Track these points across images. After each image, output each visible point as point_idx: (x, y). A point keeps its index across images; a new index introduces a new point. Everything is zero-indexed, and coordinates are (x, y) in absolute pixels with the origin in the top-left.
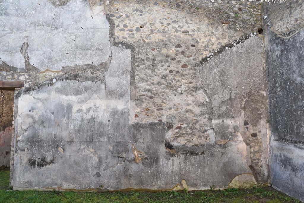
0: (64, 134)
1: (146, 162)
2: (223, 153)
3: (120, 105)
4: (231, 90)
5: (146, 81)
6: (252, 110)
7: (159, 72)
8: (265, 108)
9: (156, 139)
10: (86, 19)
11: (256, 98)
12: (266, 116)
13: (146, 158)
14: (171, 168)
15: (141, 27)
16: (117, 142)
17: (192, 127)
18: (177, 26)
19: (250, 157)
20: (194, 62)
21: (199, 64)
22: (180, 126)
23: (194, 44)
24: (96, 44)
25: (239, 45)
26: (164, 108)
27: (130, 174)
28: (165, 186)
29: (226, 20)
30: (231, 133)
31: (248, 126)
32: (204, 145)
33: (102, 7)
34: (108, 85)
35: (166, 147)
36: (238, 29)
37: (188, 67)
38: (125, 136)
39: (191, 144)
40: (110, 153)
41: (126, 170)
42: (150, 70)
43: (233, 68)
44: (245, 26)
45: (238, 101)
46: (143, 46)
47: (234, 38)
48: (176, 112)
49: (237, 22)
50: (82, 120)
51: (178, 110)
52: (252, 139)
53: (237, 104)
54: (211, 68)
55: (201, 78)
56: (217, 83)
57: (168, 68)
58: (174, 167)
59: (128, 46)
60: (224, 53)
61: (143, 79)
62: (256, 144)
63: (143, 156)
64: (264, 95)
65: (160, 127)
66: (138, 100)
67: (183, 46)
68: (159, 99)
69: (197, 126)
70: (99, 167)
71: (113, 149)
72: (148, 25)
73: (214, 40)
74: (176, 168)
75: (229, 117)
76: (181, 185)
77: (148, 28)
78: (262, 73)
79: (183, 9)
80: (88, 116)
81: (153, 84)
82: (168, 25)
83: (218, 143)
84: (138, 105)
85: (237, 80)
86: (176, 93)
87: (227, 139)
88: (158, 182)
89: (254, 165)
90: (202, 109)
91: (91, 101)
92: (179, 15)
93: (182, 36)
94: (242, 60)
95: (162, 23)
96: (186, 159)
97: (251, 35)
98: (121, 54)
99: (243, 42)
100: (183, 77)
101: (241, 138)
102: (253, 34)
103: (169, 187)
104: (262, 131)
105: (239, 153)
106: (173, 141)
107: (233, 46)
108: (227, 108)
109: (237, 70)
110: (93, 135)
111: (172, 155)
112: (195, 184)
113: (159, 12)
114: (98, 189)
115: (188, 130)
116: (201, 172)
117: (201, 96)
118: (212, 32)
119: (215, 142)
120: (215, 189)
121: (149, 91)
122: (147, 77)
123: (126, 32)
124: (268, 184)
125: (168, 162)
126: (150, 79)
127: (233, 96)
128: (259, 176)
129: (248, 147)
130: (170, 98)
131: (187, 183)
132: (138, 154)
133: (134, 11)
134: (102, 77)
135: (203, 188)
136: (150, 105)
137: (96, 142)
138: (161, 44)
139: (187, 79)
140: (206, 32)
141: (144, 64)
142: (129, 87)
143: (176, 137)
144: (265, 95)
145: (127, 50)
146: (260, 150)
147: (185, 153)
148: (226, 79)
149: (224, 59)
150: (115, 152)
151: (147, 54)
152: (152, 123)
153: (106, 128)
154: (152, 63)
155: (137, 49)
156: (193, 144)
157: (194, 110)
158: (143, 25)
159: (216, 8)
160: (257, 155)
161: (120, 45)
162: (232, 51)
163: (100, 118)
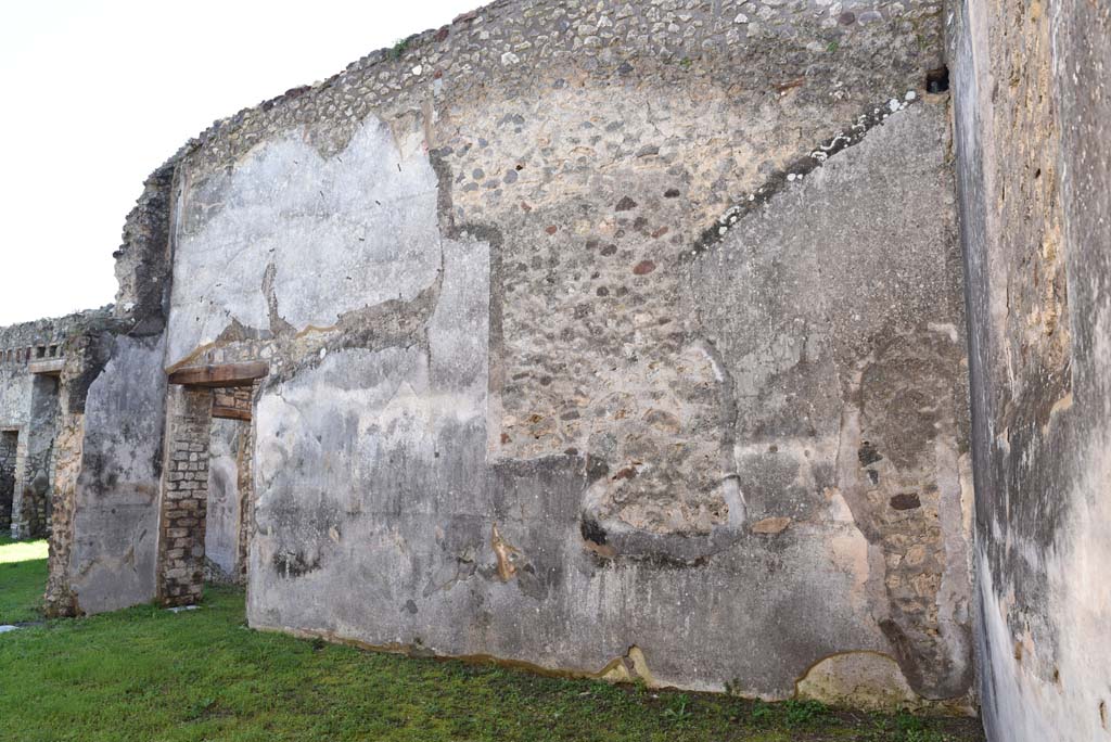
0: (340, 493)
1: (529, 581)
2: (772, 567)
3: (463, 408)
4: (805, 330)
5: (532, 332)
6: (895, 401)
7: (565, 299)
8: (955, 392)
9: (556, 509)
10: (387, 175)
11: (913, 354)
12: (956, 423)
13: (528, 568)
14: (596, 605)
15: (519, 168)
16: (455, 517)
17: (669, 472)
18: (620, 140)
19: (883, 588)
20: (675, 250)
21: (690, 254)
22: (629, 467)
23: (674, 187)
24: (407, 242)
25: (840, 156)
26: (582, 412)
27: (486, 614)
28: (579, 663)
29: (790, 75)
30: (804, 492)
31: (876, 466)
32: (706, 534)
33: (420, 135)
34: (435, 352)
35: (583, 534)
36: (838, 95)
37: (657, 270)
38: (476, 500)
39: (664, 530)
40: (438, 547)
41: (477, 598)
42: (542, 295)
43: (814, 247)
44: (869, 75)
45: (833, 372)
46: (524, 224)
47: (820, 135)
48: (617, 424)
49: (835, 71)
50: (379, 454)
51: (626, 415)
52: (893, 518)
53: (830, 383)
54: (733, 261)
55: (697, 302)
56: (754, 312)
57: (594, 281)
58: (607, 602)
59: (483, 232)
60: (779, 198)
61: (524, 326)
62: (914, 538)
63: (521, 562)
64: (948, 337)
65: (568, 472)
66: (508, 390)
67: (638, 202)
68: (568, 384)
69: (686, 468)
70: (413, 587)
71: (447, 534)
72: (537, 157)
73: (744, 156)
74: (611, 608)
75: (795, 431)
76: (630, 665)
77: (537, 165)
78: (942, 248)
79: (639, 76)
80: (389, 445)
81: (551, 337)
82: (594, 144)
83: (754, 530)
84: (509, 407)
85: (833, 293)
86: (617, 359)
87: (790, 515)
88: (562, 646)
89: (902, 622)
90: (700, 408)
91: (397, 401)
92: (626, 102)
93: (635, 168)
94: (853, 211)
95: (575, 141)
96: (642, 578)
97: (894, 104)
98: (465, 259)
99: (856, 142)
100: (638, 307)
101: (843, 512)
102: (901, 99)
103: (592, 666)
104: (938, 484)
105: (837, 570)
106: (607, 517)
107: (816, 162)
108: (788, 400)
109: (830, 251)
110: (400, 497)
111: (601, 563)
112: (673, 666)
113: (568, 108)
114: (411, 647)
115: (655, 481)
116: (693, 626)
117: (697, 363)
118: (739, 132)
119: (745, 525)
120: (743, 695)
121: (538, 361)
122: (534, 319)
123: (482, 191)
124: (967, 705)
125: (589, 583)
126: (542, 322)
127: (813, 354)
128: (927, 669)
129: (877, 548)
130: (599, 378)
131: (647, 660)
132: (507, 555)
133: (499, 124)
134: (421, 331)
135: (698, 686)
136: (541, 404)
137: (408, 515)
138: (574, 207)
139: (653, 310)
140: (717, 136)
141: (525, 280)
142: (485, 354)
143: (619, 504)
144: (954, 336)
145: (481, 246)
146: (930, 561)
147: (640, 557)
148: (787, 291)
149: (782, 219)
150: (450, 544)
151: (534, 248)
152: (547, 458)
153: (432, 477)
154: (547, 273)
155: (507, 238)
156: (671, 531)
157: (674, 412)
158: (523, 160)
159: (753, 40)
160: (915, 581)
161: (464, 234)
162: (810, 185)
163: (417, 449)
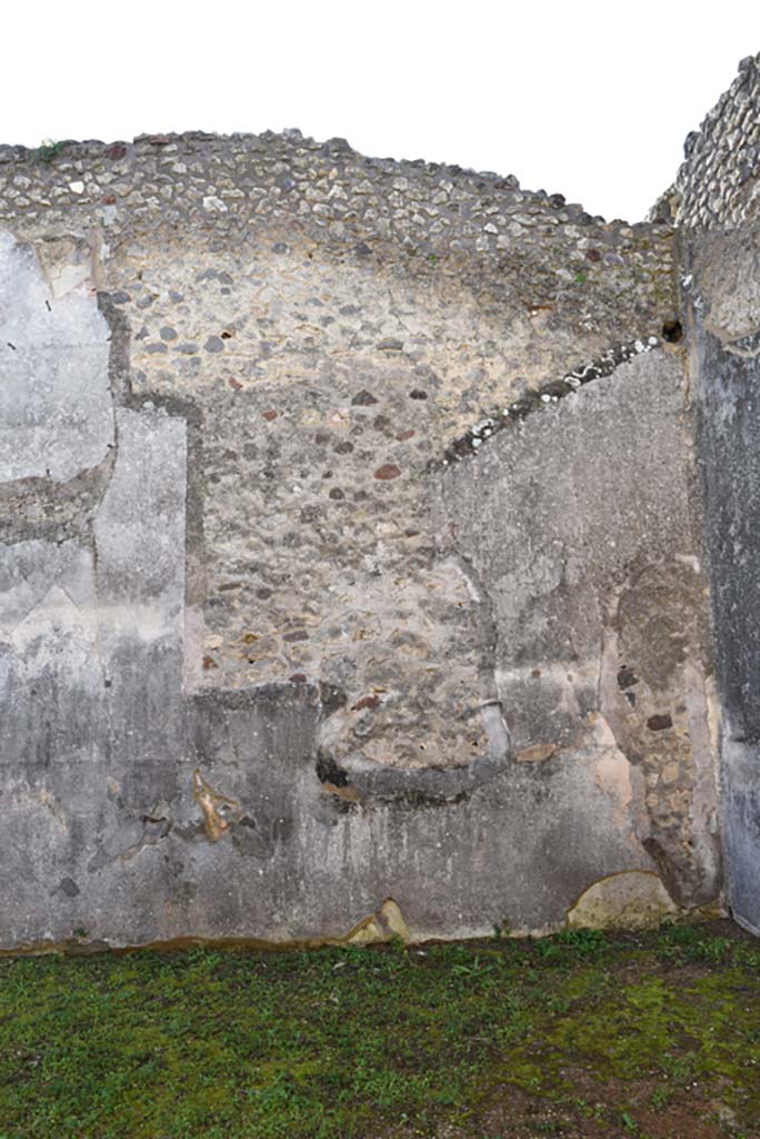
1: (247, 837)
2: (539, 797)
3: (149, 625)
4: (564, 554)
5: (245, 534)
6: (648, 626)
7: (290, 498)
8: (700, 619)
9: (283, 748)
10: (27, 313)
11: (663, 583)
12: (701, 648)
13: (246, 822)
14: (340, 858)
15: (226, 336)
16: (137, 764)
17: (420, 700)
18: (357, 326)
19: (644, 807)
20: (423, 456)
21: (441, 462)
22: (371, 695)
23: (420, 389)
24: (60, 403)
25: (592, 385)
26: (311, 633)
27: (187, 884)
28: (319, 928)
29: (541, 297)
30: (569, 717)
31: (634, 689)
32: (465, 767)
33: (84, 270)
34: (104, 550)
35: (319, 776)
36: (588, 326)
37: (402, 476)
38: (168, 741)
39: (417, 764)
40: (112, 806)
41: (172, 867)
42: (258, 491)
43: (570, 471)
44: (615, 313)
45: (592, 596)
46: (233, 404)
47: (571, 361)
48: (355, 646)
49: (583, 302)
50: (12, 683)
51: (365, 636)
52: (651, 738)
53: (590, 606)
54: (488, 476)
55: (450, 516)
56: (512, 532)
57: (326, 481)
58: (352, 853)
59: (177, 406)
60: (535, 416)
61: (234, 527)
62: (669, 757)
63: (236, 815)
64: (692, 569)
65: (297, 703)
66: (214, 604)
67: (379, 398)
68: (294, 599)
69: (439, 695)
70: (71, 861)
71: (125, 788)
72: (250, 326)
73: (496, 369)
74: (359, 859)
75: (558, 656)
76: (383, 921)
77: (251, 337)
78: (684, 485)
79: (379, 261)
80: (32, 670)
81: (270, 542)
82: (325, 325)
83: (519, 759)
84: (214, 624)
85: (589, 517)
86: (356, 572)
87: (555, 742)
88: (295, 911)
89: (661, 838)
90: (455, 630)
91: (42, 611)
92: (364, 286)
93: (375, 361)
94: (605, 440)
95: (303, 318)
96: (395, 821)
97: (639, 346)
98: (151, 436)
99: (607, 375)
100: (381, 514)
101: (606, 736)
102: (646, 343)
103: (336, 932)
104: (688, 705)
105: (602, 793)
106: (346, 754)
107: (570, 388)
108: (549, 623)
109: (586, 476)
110: (48, 740)
111: (345, 808)
112: (435, 916)
113: (292, 278)
114: (69, 942)
115: (403, 711)
116: (456, 868)
117: (451, 583)
118: (491, 343)
119: (509, 755)
120: (514, 935)
121: (254, 570)
122: (247, 519)
123: (172, 356)
124: (718, 908)
125: (329, 833)
126: (258, 523)
127: (573, 578)
128: (685, 880)
129: (638, 768)
130: (333, 593)
131: (403, 913)
132: (215, 808)
133: (199, 279)
134: (81, 523)
135: (465, 933)
136: (258, 621)
137: (62, 765)
138: (299, 392)
139: (398, 520)
140: (468, 342)
141: (234, 470)
142: (179, 557)
143: (359, 740)
144: (697, 568)
145: (173, 422)
146: (683, 777)
147: (392, 797)
148: (545, 512)
149: (537, 439)
150: (130, 799)
151: (246, 434)
152: (267, 686)
153: (99, 713)
154: (264, 466)
155: (209, 417)
156: (425, 765)
157: (423, 634)
158: (231, 327)
159: (504, 254)
160: (671, 797)
161: (149, 405)
162: (565, 409)
163: (76, 676)
